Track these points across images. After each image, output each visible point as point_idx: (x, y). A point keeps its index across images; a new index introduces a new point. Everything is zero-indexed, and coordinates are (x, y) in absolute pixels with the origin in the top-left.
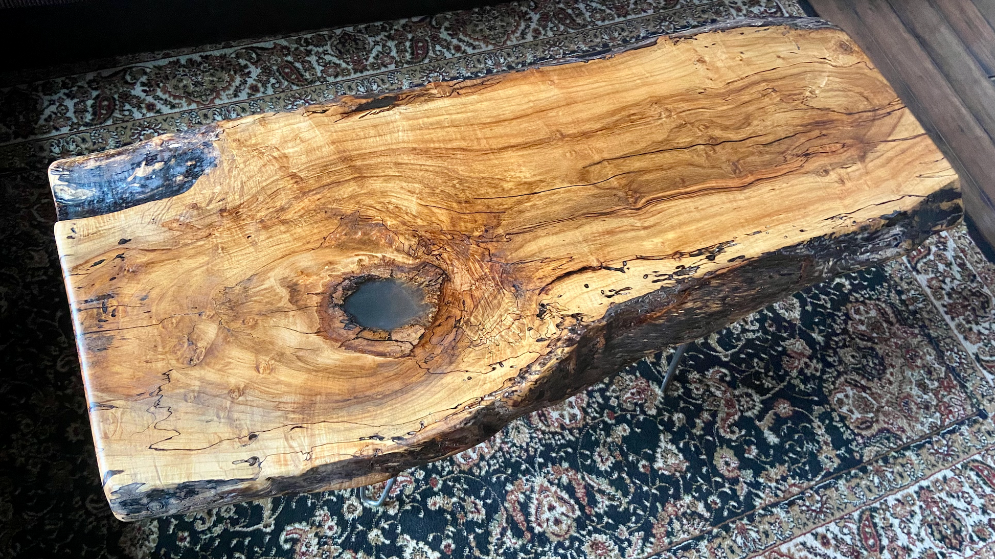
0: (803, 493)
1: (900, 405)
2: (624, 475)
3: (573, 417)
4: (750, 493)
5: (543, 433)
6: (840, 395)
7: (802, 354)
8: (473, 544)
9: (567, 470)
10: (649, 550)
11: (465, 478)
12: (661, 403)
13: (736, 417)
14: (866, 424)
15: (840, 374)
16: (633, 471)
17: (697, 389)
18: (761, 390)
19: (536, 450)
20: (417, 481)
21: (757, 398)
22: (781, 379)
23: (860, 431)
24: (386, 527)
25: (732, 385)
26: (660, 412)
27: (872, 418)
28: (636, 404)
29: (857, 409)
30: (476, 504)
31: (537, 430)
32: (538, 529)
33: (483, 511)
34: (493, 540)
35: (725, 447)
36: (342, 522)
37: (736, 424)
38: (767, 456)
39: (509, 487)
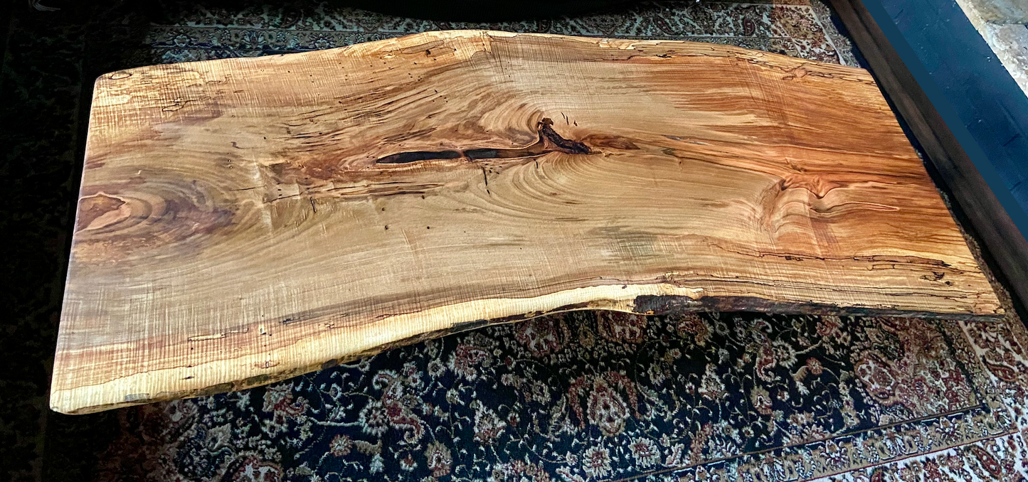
0: (824, 441)
1: (914, 385)
2: (672, 392)
3: (633, 333)
4: (779, 430)
5: (607, 341)
6: (864, 366)
7: (834, 325)
8: (536, 422)
9: (623, 377)
10: (687, 462)
11: (536, 364)
12: (710, 338)
13: (774, 365)
14: (886, 395)
15: (865, 348)
16: (680, 391)
17: (741, 332)
18: (797, 347)
19: (599, 354)
20: (495, 358)
21: (792, 352)
22: (814, 341)
23: (877, 399)
24: (464, 390)
25: (773, 337)
26: (708, 345)
27: (889, 391)
28: (688, 334)
29: (877, 381)
30: (542, 389)
31: (602, 338)
32: (592, 422)
33: (547, 395)
34: (553, 422)
35: (761, 387)
36: (426, 379)
37: (772, 369)
38: (797, 403)
39: (573, 381)
